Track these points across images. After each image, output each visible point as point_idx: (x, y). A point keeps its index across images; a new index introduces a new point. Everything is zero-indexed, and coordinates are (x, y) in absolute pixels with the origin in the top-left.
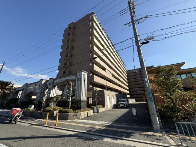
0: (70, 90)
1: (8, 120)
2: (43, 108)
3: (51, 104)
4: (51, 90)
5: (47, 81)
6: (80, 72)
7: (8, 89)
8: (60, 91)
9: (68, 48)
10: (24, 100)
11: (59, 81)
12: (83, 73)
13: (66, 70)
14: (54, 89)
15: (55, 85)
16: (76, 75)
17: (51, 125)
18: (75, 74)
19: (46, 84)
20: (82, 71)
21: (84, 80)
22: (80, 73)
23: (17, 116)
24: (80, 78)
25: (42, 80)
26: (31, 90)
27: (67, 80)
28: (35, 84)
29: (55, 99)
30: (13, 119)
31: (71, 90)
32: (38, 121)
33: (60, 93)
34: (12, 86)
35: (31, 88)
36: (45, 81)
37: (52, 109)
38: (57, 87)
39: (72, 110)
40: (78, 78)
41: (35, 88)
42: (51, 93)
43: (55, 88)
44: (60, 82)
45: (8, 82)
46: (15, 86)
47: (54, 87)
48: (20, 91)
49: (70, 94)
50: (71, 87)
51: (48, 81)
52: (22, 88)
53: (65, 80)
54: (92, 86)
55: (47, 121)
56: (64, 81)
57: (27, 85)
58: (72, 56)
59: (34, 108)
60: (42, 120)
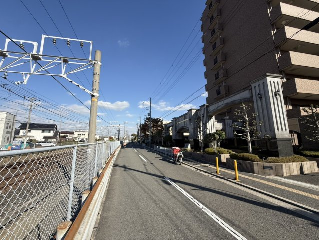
0: (245, 120)
1: (172, 160)
2: (202, 149)
3: (212, 144)
4: (206, 123)
5: (197, 111)
6: (258, 80)
7: (159, 126)
8: (219, 124)
9: (214, 47)
10: (178, 138)
11: (216, 107)
12: (268, 79)
13: (219, 87)
14: (210, 122)
15: (210, 114)
16: (251, 90)
17: (227, 177)
18: (248, 88)
19: (197, 115)
20: (265, 76)
21: (276, 96)
22: (261, 83)
23: (179, 157)
24: (262, 92)
25: (191, 110)
26: (181, 126)
27: (231, 102)
28: (183, 117)
29: (217, 137)
30: (177, 160)
31: (247, 119)
32: (203, 166)
33: (219, 126)
34: (162, 123)
35: (181, 123)
36: (195, 111)
37: (216, 152)
38: (214, 117)
39: (257, 157)
40: (258, 92)
41: (184, 122)
42: (208, 128)
43: (212, 120)
44: (219, 108)
45: (158, 119)
46: (164, 123)
47: (210, 118)
48: (170, 127)
49: (245, 128)
50: (245, 115)
51: (199, 110)
52: (172, 124)
53: (227, 104)
54: (292, 105)
55: (219, 169)
56: (225, 106)
57: (175, 120)
58: (225, 58)
59: (191, 148)
60: (207, 165)
